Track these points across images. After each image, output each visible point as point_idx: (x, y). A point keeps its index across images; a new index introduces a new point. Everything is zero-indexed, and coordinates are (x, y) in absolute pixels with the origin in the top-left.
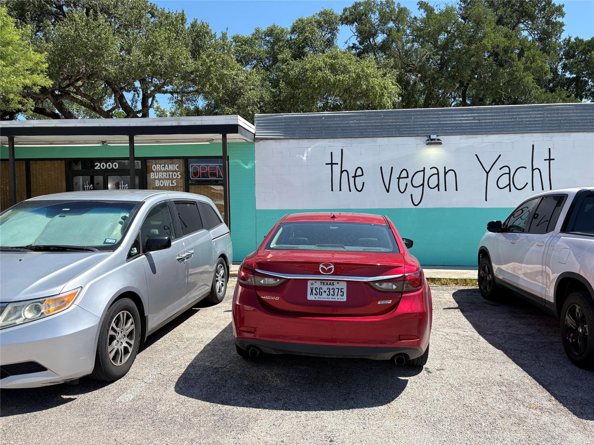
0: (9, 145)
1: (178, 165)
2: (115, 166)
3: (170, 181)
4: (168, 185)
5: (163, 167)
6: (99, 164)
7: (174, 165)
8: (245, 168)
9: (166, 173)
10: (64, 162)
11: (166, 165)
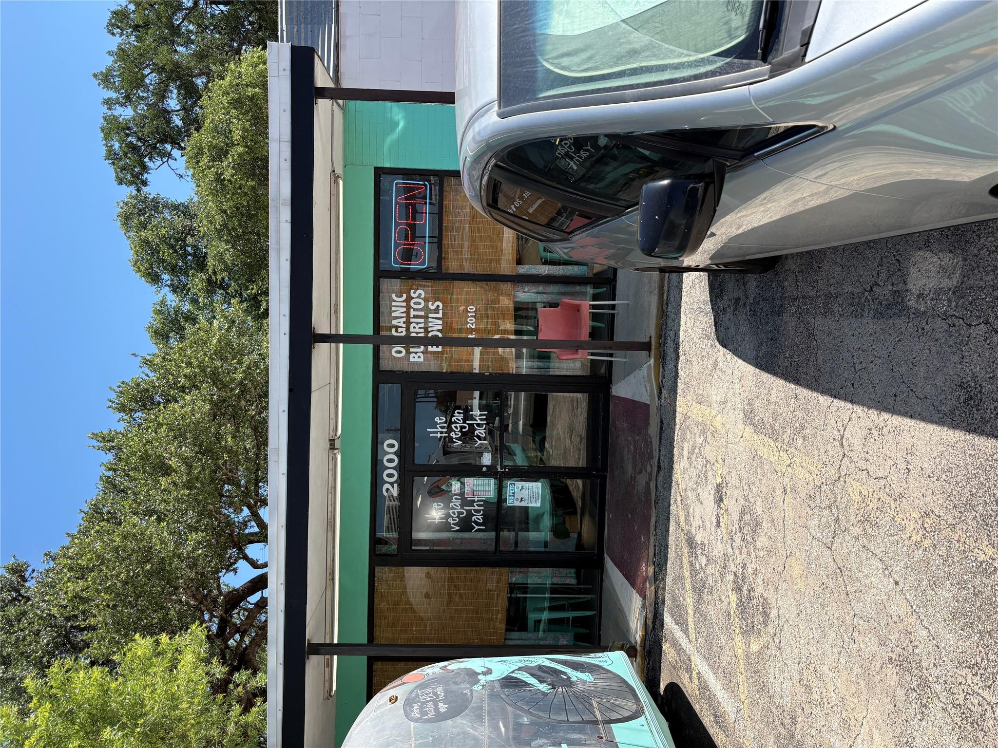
0: (332, 654)
1: (394, 295)
2: (392, 446)
3: (430, 315)
4: (440, 322)
5: (396, 331)
6: (386, 486)
7: (394, 304)
8: (405, 128)
9: (412, 325)
10: (377, 569)
11: (394, 322)
